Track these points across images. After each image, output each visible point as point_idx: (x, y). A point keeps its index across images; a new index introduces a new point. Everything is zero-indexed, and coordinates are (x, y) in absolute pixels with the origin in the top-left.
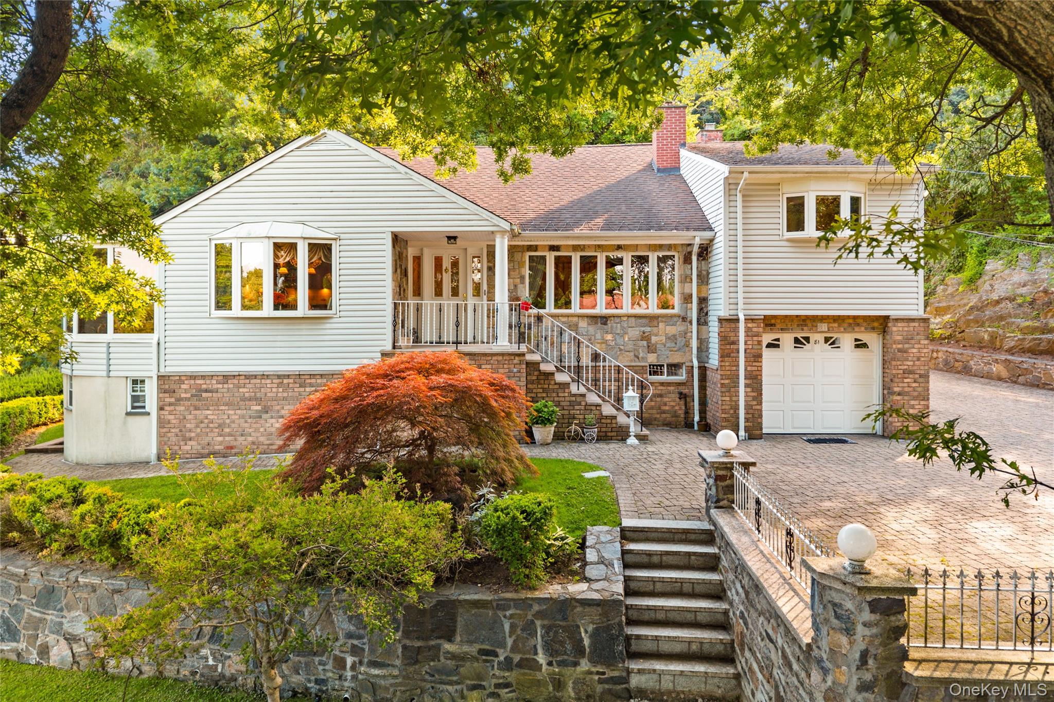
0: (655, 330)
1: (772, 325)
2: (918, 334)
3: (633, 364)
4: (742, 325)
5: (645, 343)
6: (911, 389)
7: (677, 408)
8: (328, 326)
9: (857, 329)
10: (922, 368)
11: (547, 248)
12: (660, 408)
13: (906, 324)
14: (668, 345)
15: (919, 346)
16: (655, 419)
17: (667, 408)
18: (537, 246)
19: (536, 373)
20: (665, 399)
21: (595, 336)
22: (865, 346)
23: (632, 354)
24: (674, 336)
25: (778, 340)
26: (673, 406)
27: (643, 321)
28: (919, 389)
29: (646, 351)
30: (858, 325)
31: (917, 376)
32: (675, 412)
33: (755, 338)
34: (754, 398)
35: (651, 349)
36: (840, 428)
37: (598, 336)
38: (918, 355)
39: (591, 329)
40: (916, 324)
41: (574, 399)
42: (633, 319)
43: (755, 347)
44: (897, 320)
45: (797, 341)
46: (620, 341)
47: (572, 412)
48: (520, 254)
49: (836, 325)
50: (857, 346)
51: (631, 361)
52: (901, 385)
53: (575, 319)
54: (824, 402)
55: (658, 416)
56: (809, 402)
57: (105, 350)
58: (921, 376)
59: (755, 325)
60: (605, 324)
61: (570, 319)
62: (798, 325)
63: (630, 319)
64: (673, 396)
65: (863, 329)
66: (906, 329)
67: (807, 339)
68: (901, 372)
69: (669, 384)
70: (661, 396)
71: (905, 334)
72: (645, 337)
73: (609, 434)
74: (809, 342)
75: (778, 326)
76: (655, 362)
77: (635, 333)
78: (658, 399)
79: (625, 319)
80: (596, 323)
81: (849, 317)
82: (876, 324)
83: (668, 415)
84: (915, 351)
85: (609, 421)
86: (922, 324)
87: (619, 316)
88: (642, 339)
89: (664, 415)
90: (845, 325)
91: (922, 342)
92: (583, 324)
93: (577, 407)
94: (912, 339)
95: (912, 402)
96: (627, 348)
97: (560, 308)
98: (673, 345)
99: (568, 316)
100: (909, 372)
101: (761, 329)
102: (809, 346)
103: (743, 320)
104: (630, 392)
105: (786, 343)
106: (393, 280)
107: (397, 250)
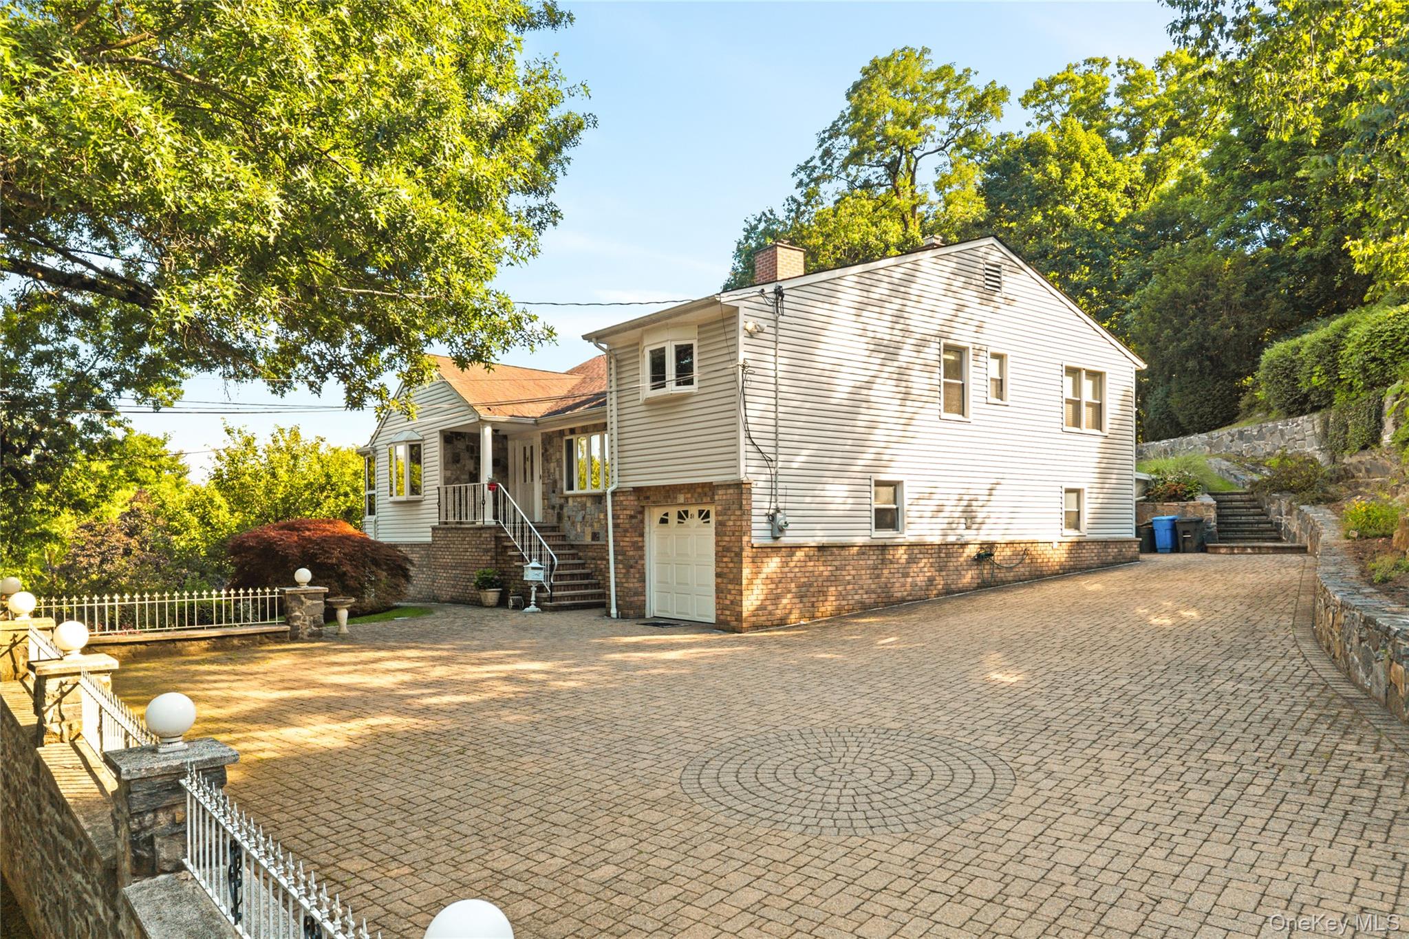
2: (733, 503)
4: (609, 498)
6: (728, 570)
8: (419, 507)
10: (736, 544)
13: (725, 491)
15: (734, 517)
19: (500, 546)
25: (667, 514)
28: (735, 571)
31: (733, 555)
33: (625, 512)
38: (733, 528)
39: (593, 508)
40: (732, 491)
43: (625, 521)
44: (718, 487)
45: (679, 515)
48: (558, 439)
49: (680, 495)
52: (721, 565)
53: (585, 499)
58: (736, 554)
59: (626, 498)
61: (582, 499)
62: (674, 497)
66: (725, 497)
71: (724, 503)
73: (524, 602)
84: (731, 523)
86: (736, 491)
91: (736, 513)
92: (589, 503)
94: (729, 508)
100: (727, 549)
101: (631, 502)
102: (688, 521)
103: (614, 494)
104: (535, 564)
105: (673, 518)
106: (446, 469)
107: (461, 445)
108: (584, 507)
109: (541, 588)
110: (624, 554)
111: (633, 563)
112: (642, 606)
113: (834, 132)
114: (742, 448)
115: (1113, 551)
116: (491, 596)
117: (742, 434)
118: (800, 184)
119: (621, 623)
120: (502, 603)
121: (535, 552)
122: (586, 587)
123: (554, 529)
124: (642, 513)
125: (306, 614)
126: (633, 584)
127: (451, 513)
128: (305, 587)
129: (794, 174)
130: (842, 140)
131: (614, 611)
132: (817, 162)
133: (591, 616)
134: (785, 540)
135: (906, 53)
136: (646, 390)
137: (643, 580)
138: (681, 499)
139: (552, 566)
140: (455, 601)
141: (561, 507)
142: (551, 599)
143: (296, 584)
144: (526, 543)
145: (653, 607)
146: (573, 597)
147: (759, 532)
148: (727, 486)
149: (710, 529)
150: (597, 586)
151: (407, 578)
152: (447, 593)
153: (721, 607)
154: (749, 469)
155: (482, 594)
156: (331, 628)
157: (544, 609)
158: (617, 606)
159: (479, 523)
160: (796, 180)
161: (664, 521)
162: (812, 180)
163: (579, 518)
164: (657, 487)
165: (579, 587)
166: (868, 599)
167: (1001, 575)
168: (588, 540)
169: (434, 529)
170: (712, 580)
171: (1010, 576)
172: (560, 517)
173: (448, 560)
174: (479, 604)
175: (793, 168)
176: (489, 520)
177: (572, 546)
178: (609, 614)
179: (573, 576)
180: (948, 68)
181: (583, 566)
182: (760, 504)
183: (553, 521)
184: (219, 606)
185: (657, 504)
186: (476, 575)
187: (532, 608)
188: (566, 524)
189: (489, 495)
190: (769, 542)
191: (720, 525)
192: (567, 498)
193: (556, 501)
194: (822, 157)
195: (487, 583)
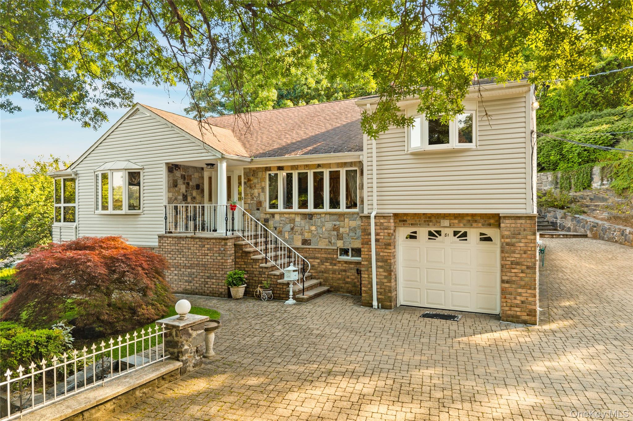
0: (342, 223)
1: (404, 221)
2: (525, 230)
3: (327, 247)
4: (373, 221)
5: (335, 233)
6: (518, 279)
7: (356, 280)
8: (139, 219)
9: (474, 225)
10: (529, 260)
11: (276, 168)
12: (344, 280)
13: (513, 221)
14: (350, 234)
15: (526, 241)
16: (342, 287)
17: (349, 280)
18: (270, 167)
19: (241, 251)
20: (348, 274)
21: (304, 227)
22: (489, 239)
23: (327, 240)
24: (355, 228)
25: (415, 232)
26: (353, 279)
27: (335, 217)
28: (527, 279)
29: (336, 238)
30: (476, 221)
31: (524, 267)
32: (355, 283)
33: (386, 231)
34: (386, 277)
35: (340, 237)
36: (467, 307)
37: (307, 227)
38: (525, 248)
39: (303, 222)
40: (523, 221)
41: (261, 270)
42: (328, 216)
43: (386, 238)
44: (505, 217)
45: (430, 234)
46: (320, 231)
47: (260, 279)
48: (261, 173)
49: (456, 221)
50: (481, 239)
51: (327, 245)
52: (509, 274)
53: (293, 216)
54: (453, 284)
55: (343, 285)
56: (441, 283)
57: (59, 230)
58: (528, 267)
59: (385, 221)
60: (311, 219)
61: (290, 215)
62: (425, 221)
63: (327, 216)
64: (353, 271)
65: (480, 225)
66: (513, 225)
67: (439, 233)
68: (509, 263)
69: (350, 263)
70: (345, 271)
71: (512, 229)
72: (336, 229)
73: (282, 296)
74: (440, 235)
75: (409, 222)
76: (342, 247)
77: (329, 225)
78: (344, 273)
79: (323, 216)
80: (306, 219)
81: (467, 215)
82: (492, 221)
83: (350, 286)
84: (522, 245)
85: (281, 286)
86: (528, 221)
87: (320, 214)
88: (334, 229)
89: (347, 285)
90: (465, 222)
91: (529, 237)
92: (298, 219)
93: (263, 276)
94: (519, 234)
95: (520, 290)
96: (324, 236)
97: (286, 208)
98: (354, 234)
99: (289, 213)
100: (517, 264)
103: (375, 217)
105: (423, 235)
106: (169, 192)
107: (178, 174)
111: (392, 269)
116: (239, 291)
119: (383, 312)
125: (192, 346)
126: (392, 283)
131: (375, 303)
141: (267, 220)
149: (493, 248)
153: (508, 305)
155: (232, 290)
157: (299, 301)
158: (378, 299)
161: (413, 237)
163: (287, 229)
168: (298, 244)
169: (160, 237)
178: (370, 306)
186: (222, 275)
187: (291, 301)
191: (506, 245)
193: (261, 216)
195: (235, 282)
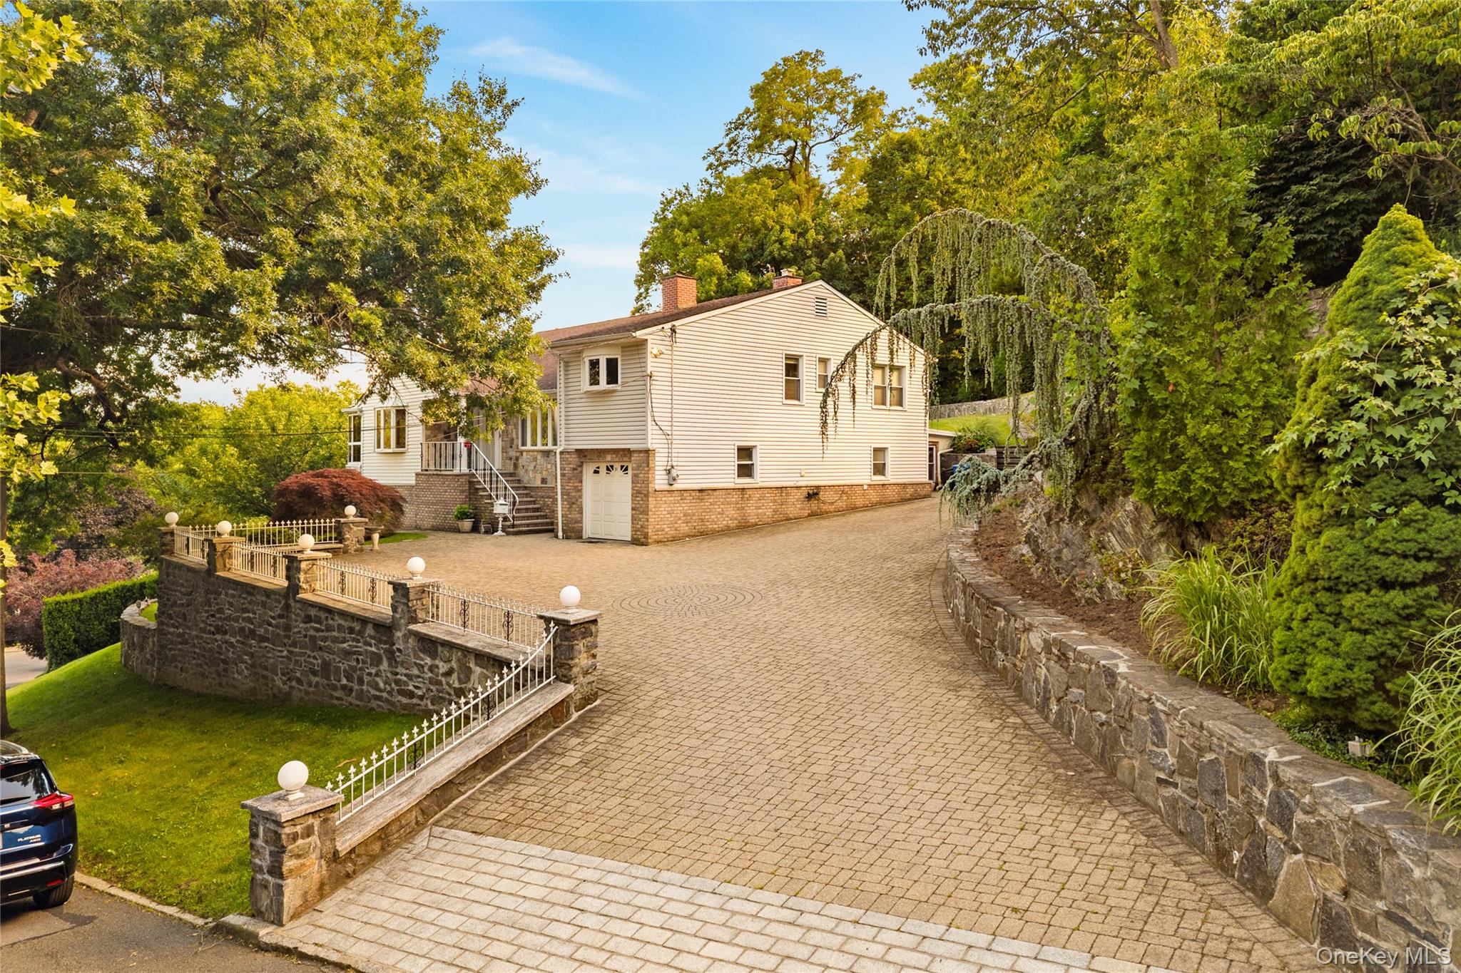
1: (592, 456)
2: (643, 463)
6: (640, 506)
9: (618, 458)
10: (645, 489)
13: (638, 455)
15: (644, 472)
22: (626, 471)
25: (599, 468)
28: (644, 506)
30: (619, 455)
31: (643, 496)
33: (570, 466)
38: (643, 479)
40: (642, 455)
43: (570, 472)
44: (634, 451)
47: (483, 513)
50: (622, 471)
52: (636, 502)
59: (569, 456)
65: (621, 458)
66: (638, 459)
68: (636, 491)
71: (637, 462)
73: (493, 528)
74: (613, 470)
81: (614, 450)
82: (628, 455)
84: (642, 475)
86: (646, 455)
90: (613, 456)
91: (645, 469)
93: (486, 511)
94: (641, 466)
95: (641, 517)
100: (639, 492)
101: (574, 459)
102: (613, 472)
103: (561, 453)
104: (502, 501)
105: (603, 470)
108: (535, 459)
109: (505, 519)
110: (568, 494)
111: (574, 502)
112: (580, 531)
113: (739, 125)
114: (650, 427)
115: (910, 490)
116: (467, 524)
117: (650, 418)
118: (710, 166)
119: (566, 542)
120: (475, 529)
121: (501, 492)
122: (537, 517)
123: (511, 475)
124: (581, 466)
125: (353, 535)
126: (575, 515)
127: (432, 463)
128: (351, 519)
129: (704, 158)
130: (745, 132)
131: (560, 534)
132: (724, 149)
133: (544, 538)
134: (677, 486)
135: (803, 58)
136: (585, 385)
137: (581, 512)
138: (609, 458)
139: (514, 503)
140: (436, 529)
141: (517, 459)
142: (513, 526)
143: (346, 516)
144: (494, 486)
145: (588, 532)
146: (528, 525)
147: (659, 481)
148: (640, 452)
149: (628, 479)
150: (545, 517)
151: (402, 512)
152: (428, 523)
153: (635, 530)
154: (654, 440)
155: (460, 523)
156: (367, 547)
157: (508, 534)
158: (563, 530)
159: (456, 471)
160: (706, 164)
161: (596, 472)
162: (720, 164)
163: (531, 467)
164: (592, 450)
165: (532, 518)
166: (732, 524)
167: (825, 507)
168: (538, 483)
169: (417, 474)
170: (629, 512)
171: (832, 508)
172: (516, 466)
173: (430, 498)
174: (458, 531)
175: (704, 152)
176: (465, 470)
177: (526, 488)
178: (556, 537)
179: (527, 510)
180: (838, 72)
181: (534, 502)
182: (660, 462)
183: (511, 469)
184: (280, 532)
185: (591, 460)
186: (455, 510)
187: (500, 533)
188: (521, 472)
189: (465, 451)
190: (667, 487)
191: (635, 476)
192: (522, 452)
193: (513, 453)
194: (729, 145)
195: (463, 516)
